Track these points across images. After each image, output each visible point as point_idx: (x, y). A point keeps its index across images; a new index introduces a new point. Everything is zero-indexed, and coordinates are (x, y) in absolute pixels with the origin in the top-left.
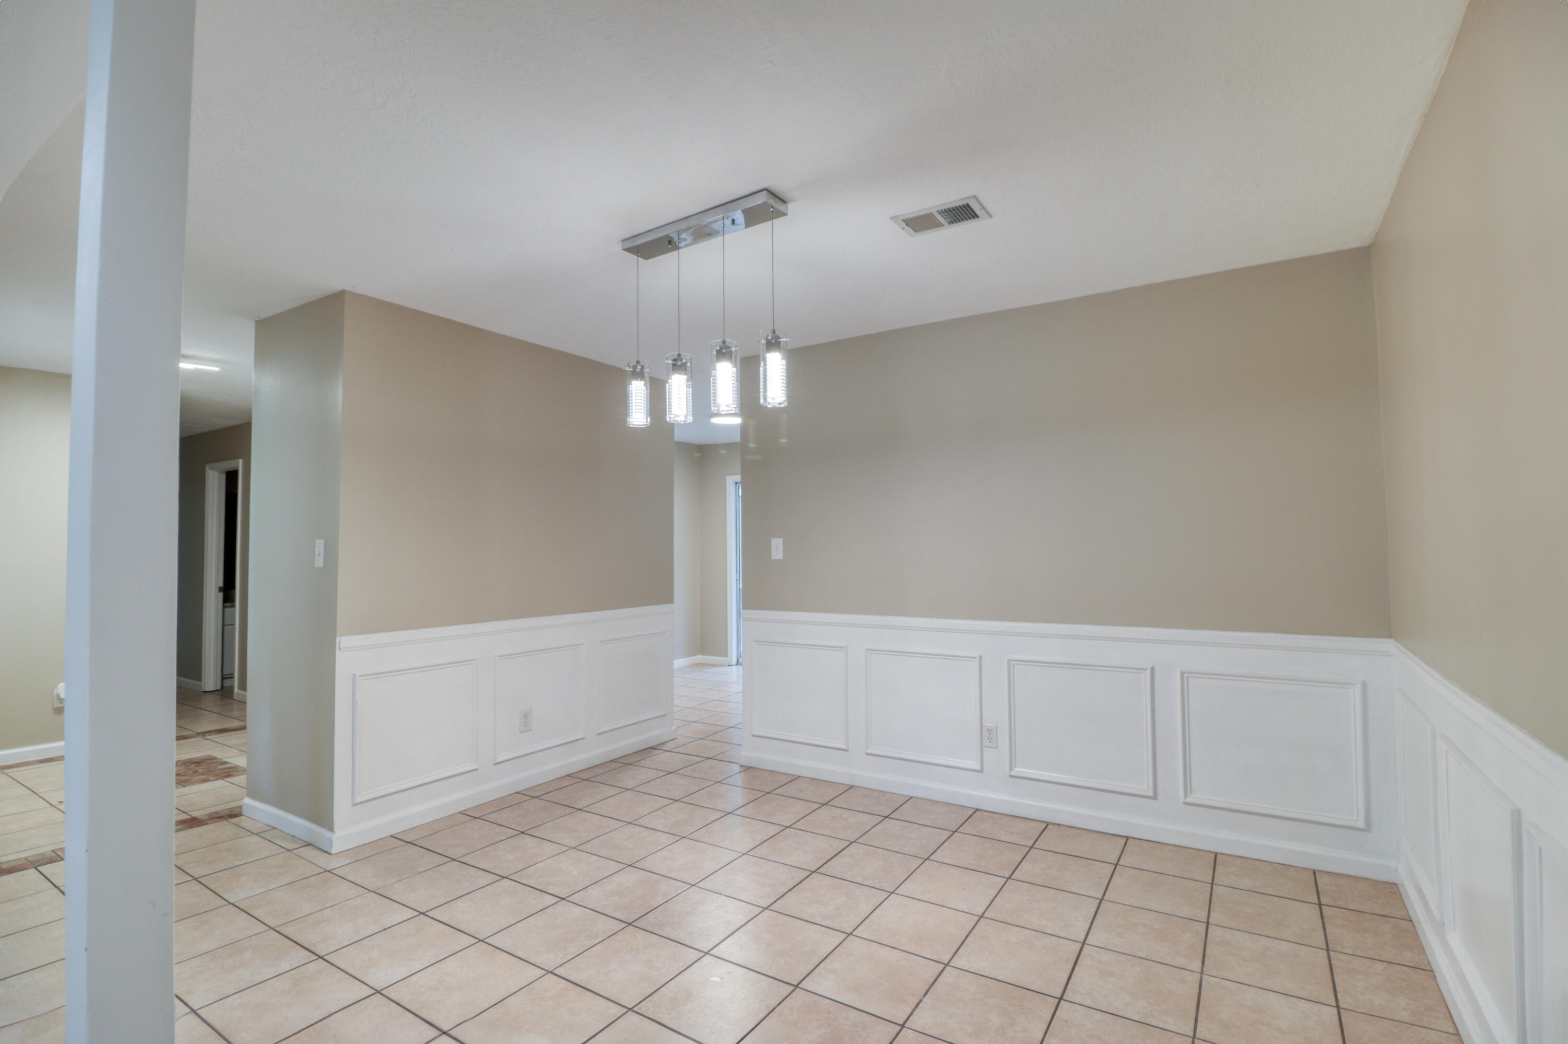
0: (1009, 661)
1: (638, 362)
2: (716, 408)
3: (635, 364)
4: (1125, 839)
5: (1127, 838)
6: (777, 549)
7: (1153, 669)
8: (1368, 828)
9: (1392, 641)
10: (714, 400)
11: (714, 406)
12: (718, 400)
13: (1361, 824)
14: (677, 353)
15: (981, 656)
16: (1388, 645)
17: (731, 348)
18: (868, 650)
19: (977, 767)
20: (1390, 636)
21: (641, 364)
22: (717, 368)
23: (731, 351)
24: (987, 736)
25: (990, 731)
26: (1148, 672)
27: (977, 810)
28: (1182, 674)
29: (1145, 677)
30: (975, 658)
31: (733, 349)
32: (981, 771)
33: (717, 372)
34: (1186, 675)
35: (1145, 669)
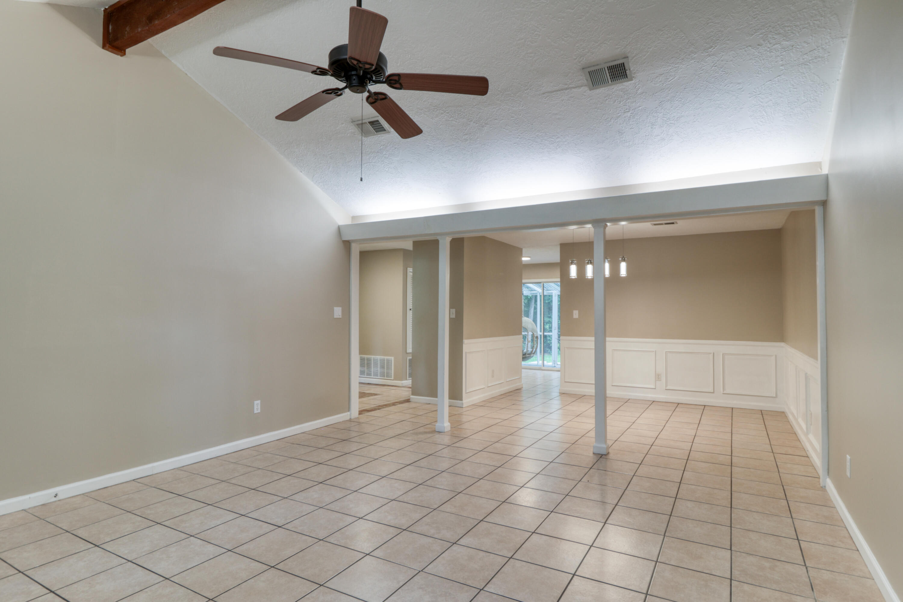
0: (666, 352)
4: (704, 406)
5: (705, 406)
6: (576, 314)
7: (714, 353)
8: (776, 397)
9: (783, 343)
13: (774, 396)
15: (656, 351)
16: (782, 344)
18: (613, 350)
19: (654, 387)
20: (783, 342)
24: (658, 377)
25: (659, 375)
26: (712, 354)
27: (654, 401)
28: (723, 354)
29: (711, 356)
30: (653, 351)
32: (655, 389)
34: (724, 355)
35: (711, 353)
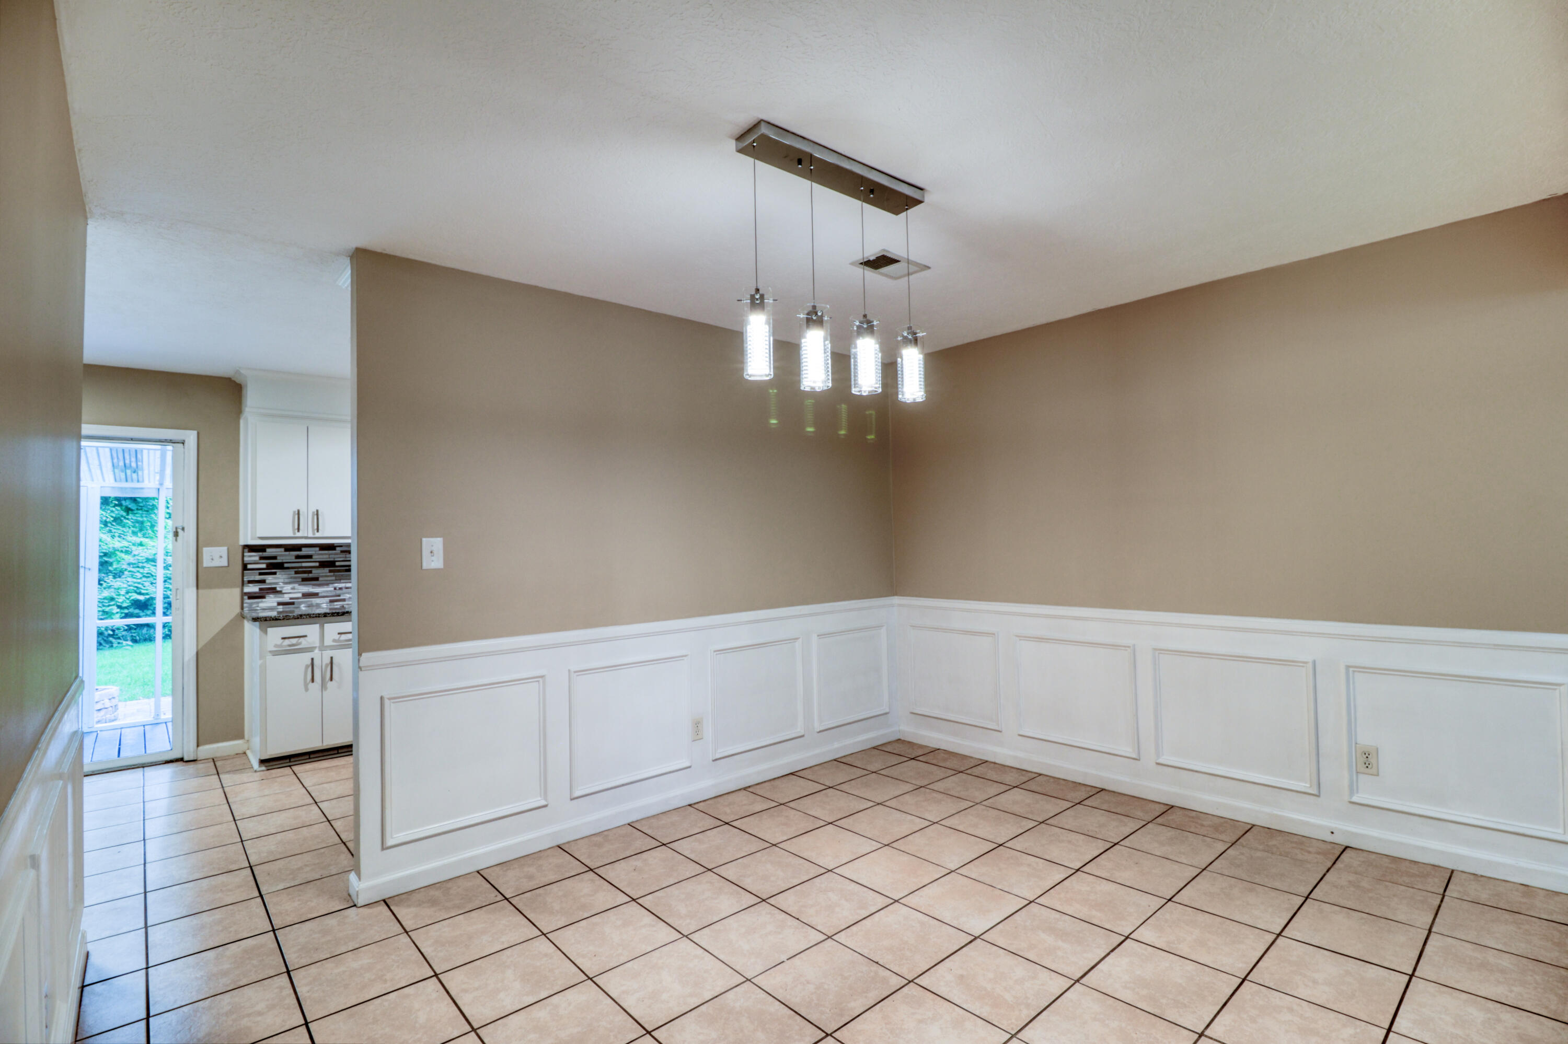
1: (757, 290)
2: (857, 389)
3: (753, 293)
10: (855, 380)
11: (855, 387)
12: (859, 380)
14: (812, 304)
17: (873, 322)
21: (761, 292)
22: (858, 346)
23: (873, 325)
24: (696, 730)
25: (698, 723)
31: (875, 323)
32: (690, 766)
33: (858, 349)
34: (818, 637)
